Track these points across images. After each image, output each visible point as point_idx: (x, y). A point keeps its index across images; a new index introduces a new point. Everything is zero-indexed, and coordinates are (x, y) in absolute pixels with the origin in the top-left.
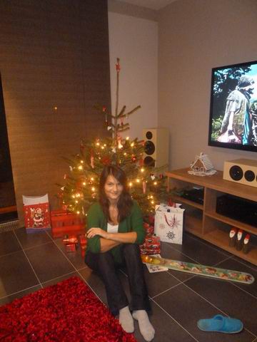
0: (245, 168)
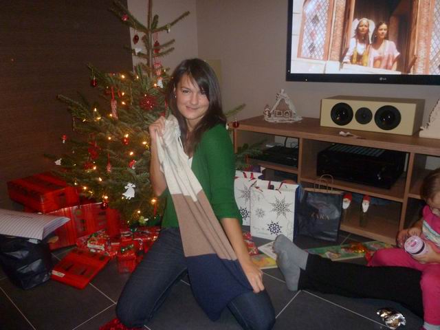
0: (355, 106)
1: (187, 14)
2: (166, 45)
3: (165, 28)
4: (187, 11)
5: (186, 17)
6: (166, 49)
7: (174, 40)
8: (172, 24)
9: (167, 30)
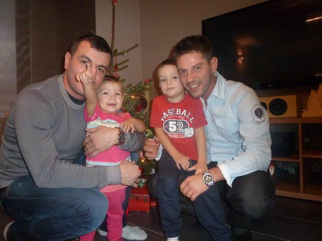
1: (137, 45)
2: (123, 63)
3: (123, 53)
4: (137, 43)
5: (136, 48)
6: (123, 66)
7: (128, 60)
8: (127, 51)
9: (124, 54)
